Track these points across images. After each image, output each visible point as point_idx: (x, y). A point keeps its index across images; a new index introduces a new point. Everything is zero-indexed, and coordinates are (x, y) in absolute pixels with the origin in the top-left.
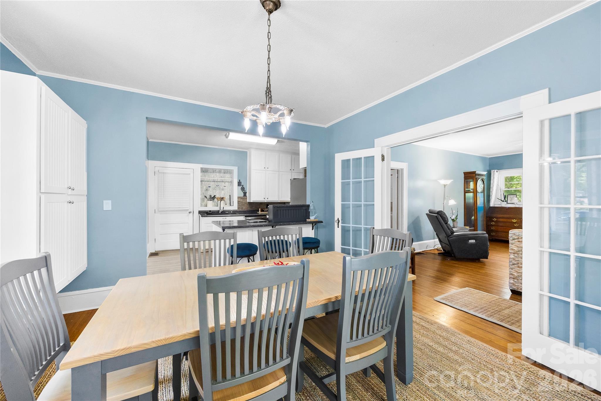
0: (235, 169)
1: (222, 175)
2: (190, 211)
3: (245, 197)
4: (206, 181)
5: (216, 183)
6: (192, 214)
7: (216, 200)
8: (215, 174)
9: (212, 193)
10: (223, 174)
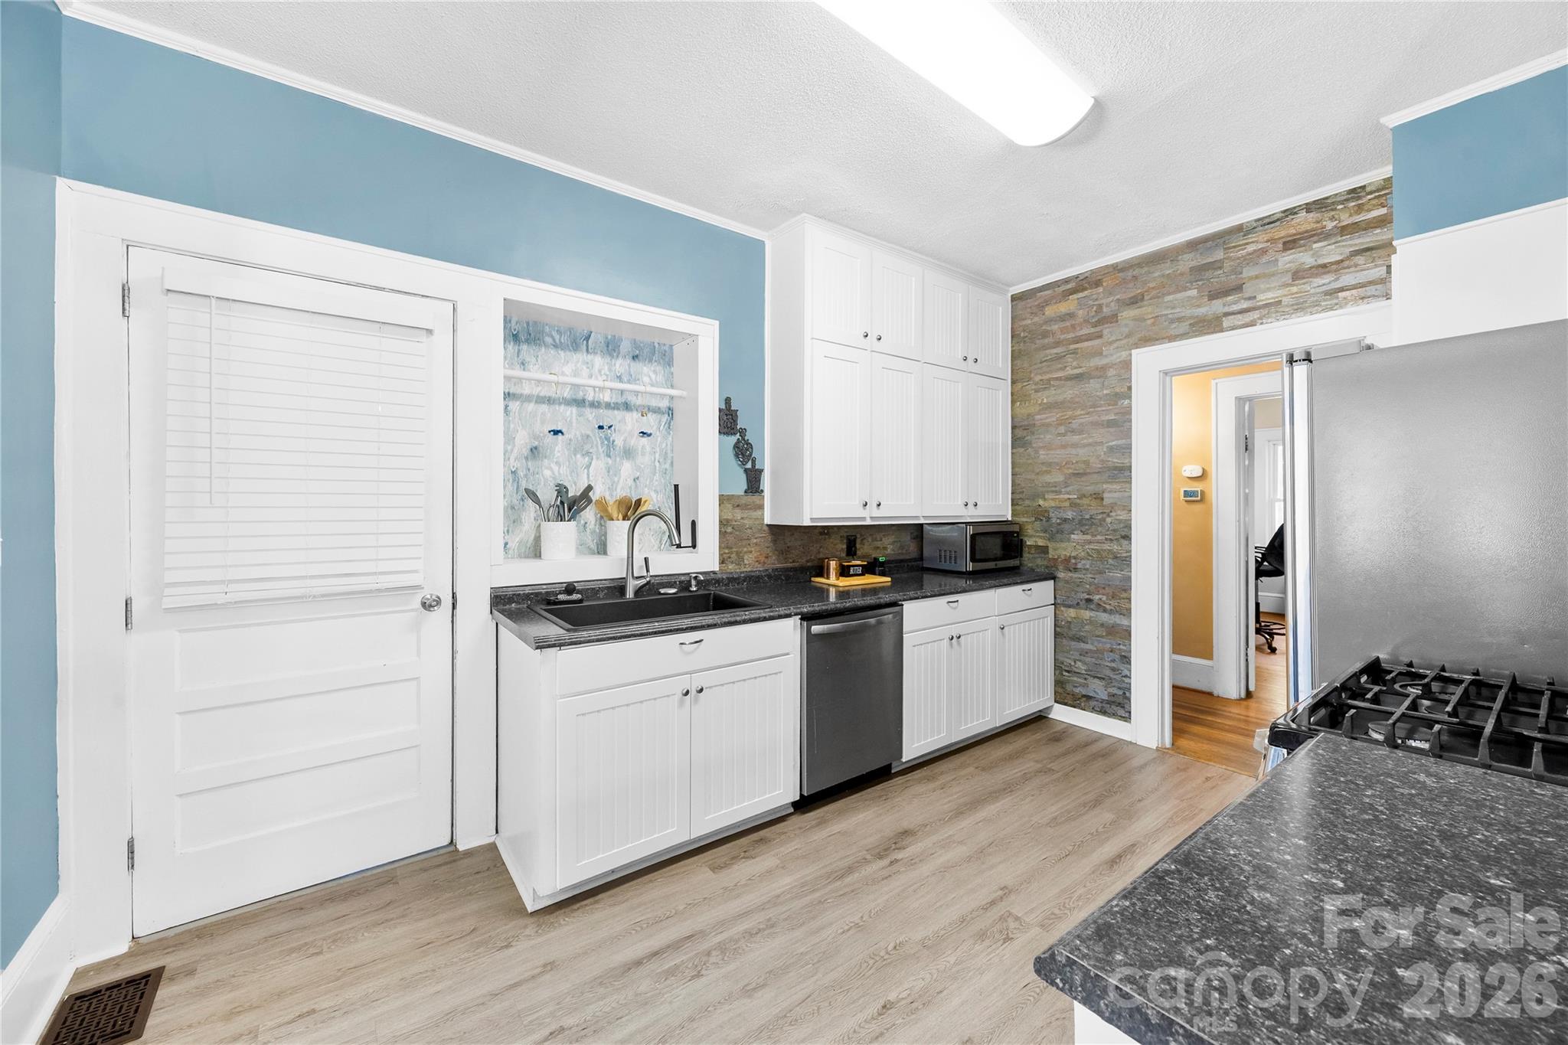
0: (707, 333)
1: (621, 365)
2: (427, 593)
3: (755, 498)
4: (528, 398)
5: (590, 414)
6: (444, 611)
7: (589, 514)
8: (580, 357)
9: (564, 470)
10: (629, 361)
